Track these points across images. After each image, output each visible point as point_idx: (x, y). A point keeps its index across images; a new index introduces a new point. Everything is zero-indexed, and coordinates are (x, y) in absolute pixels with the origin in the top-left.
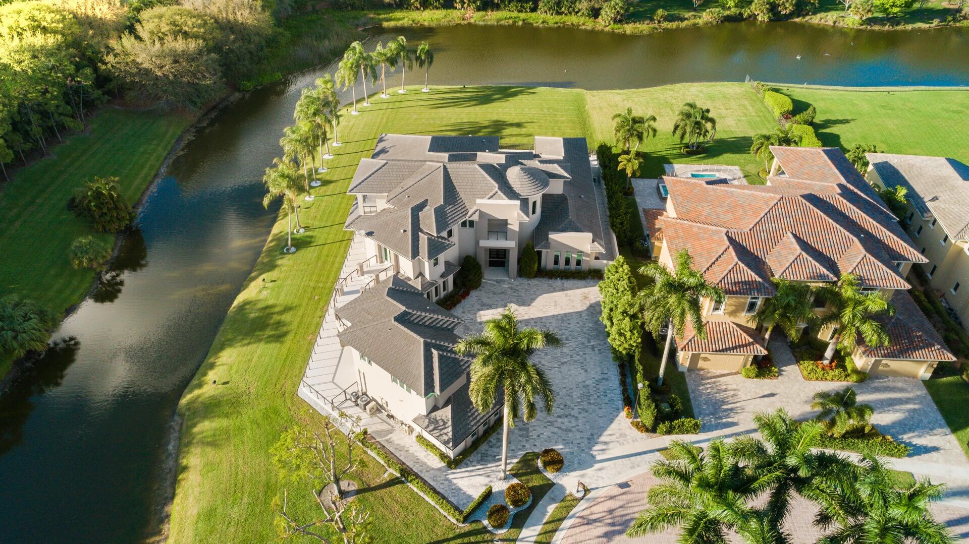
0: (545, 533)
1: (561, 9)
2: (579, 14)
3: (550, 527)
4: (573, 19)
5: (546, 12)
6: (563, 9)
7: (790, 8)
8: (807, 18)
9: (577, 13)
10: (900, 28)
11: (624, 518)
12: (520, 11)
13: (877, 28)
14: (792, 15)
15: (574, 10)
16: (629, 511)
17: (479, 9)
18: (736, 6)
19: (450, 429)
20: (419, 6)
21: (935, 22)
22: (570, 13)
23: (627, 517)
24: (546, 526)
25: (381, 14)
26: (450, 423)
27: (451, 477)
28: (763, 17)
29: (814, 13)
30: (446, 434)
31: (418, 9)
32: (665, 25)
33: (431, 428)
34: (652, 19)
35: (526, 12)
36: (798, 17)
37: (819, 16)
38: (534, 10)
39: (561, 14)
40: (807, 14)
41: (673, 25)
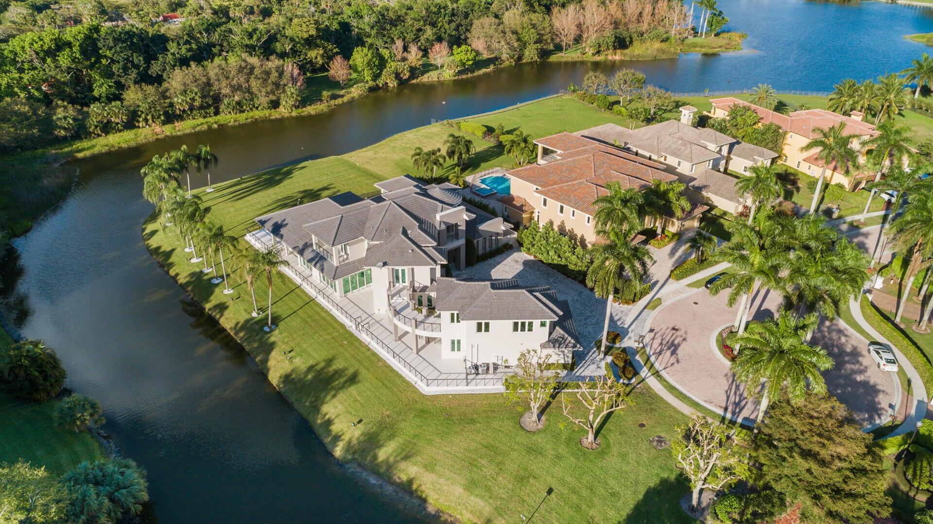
0: (650, 368)
1: (242, 107)
2: (260, 108)
3: (649, 365)
4: (257, 114)
5: (230, 112)
6: (245, 107)
7: (408, 75)
8: (419, 79)
9: (257, 108)
10: (476, 74)
11: (669, 344)
12: (205, 117)
13: (464, 77)
14: (409, 79)
15: (254, 106)
16: (667, 340)
17: (164, 123)
18: (372, 80)
19: (569, 338)
20: (99, 132)
21: (492, 67)
22: (251, 109)
23: (670, 341)
24: (647, 365)
25: (64, 148)
26: (566, 336)
27: (578, 374)
28: (392, 84)
29: (422, 75)
30: (569, 343)
31: (99, 135)
32: (332, 102)
33: (557, 345)
34: (321, 101)
35: (210, 116)
36: (413, 79)
37: (426, 76)
38: (217, 113)
39: (243, 112)
40: (418, 76)
41: (339, 101)
